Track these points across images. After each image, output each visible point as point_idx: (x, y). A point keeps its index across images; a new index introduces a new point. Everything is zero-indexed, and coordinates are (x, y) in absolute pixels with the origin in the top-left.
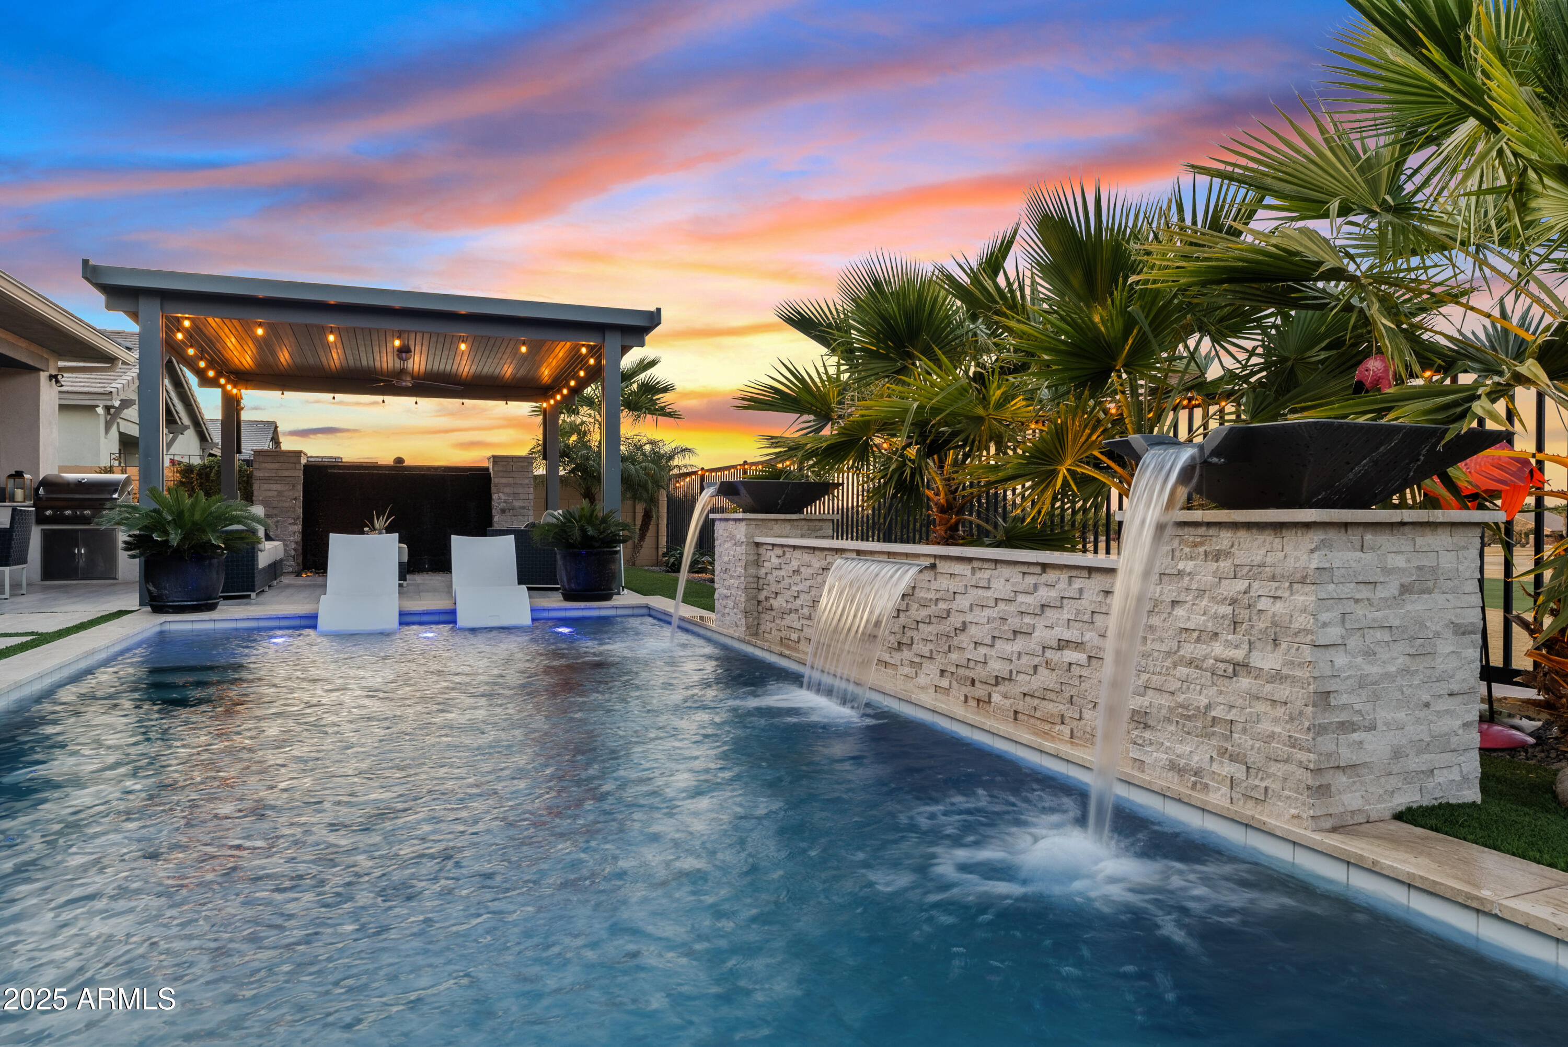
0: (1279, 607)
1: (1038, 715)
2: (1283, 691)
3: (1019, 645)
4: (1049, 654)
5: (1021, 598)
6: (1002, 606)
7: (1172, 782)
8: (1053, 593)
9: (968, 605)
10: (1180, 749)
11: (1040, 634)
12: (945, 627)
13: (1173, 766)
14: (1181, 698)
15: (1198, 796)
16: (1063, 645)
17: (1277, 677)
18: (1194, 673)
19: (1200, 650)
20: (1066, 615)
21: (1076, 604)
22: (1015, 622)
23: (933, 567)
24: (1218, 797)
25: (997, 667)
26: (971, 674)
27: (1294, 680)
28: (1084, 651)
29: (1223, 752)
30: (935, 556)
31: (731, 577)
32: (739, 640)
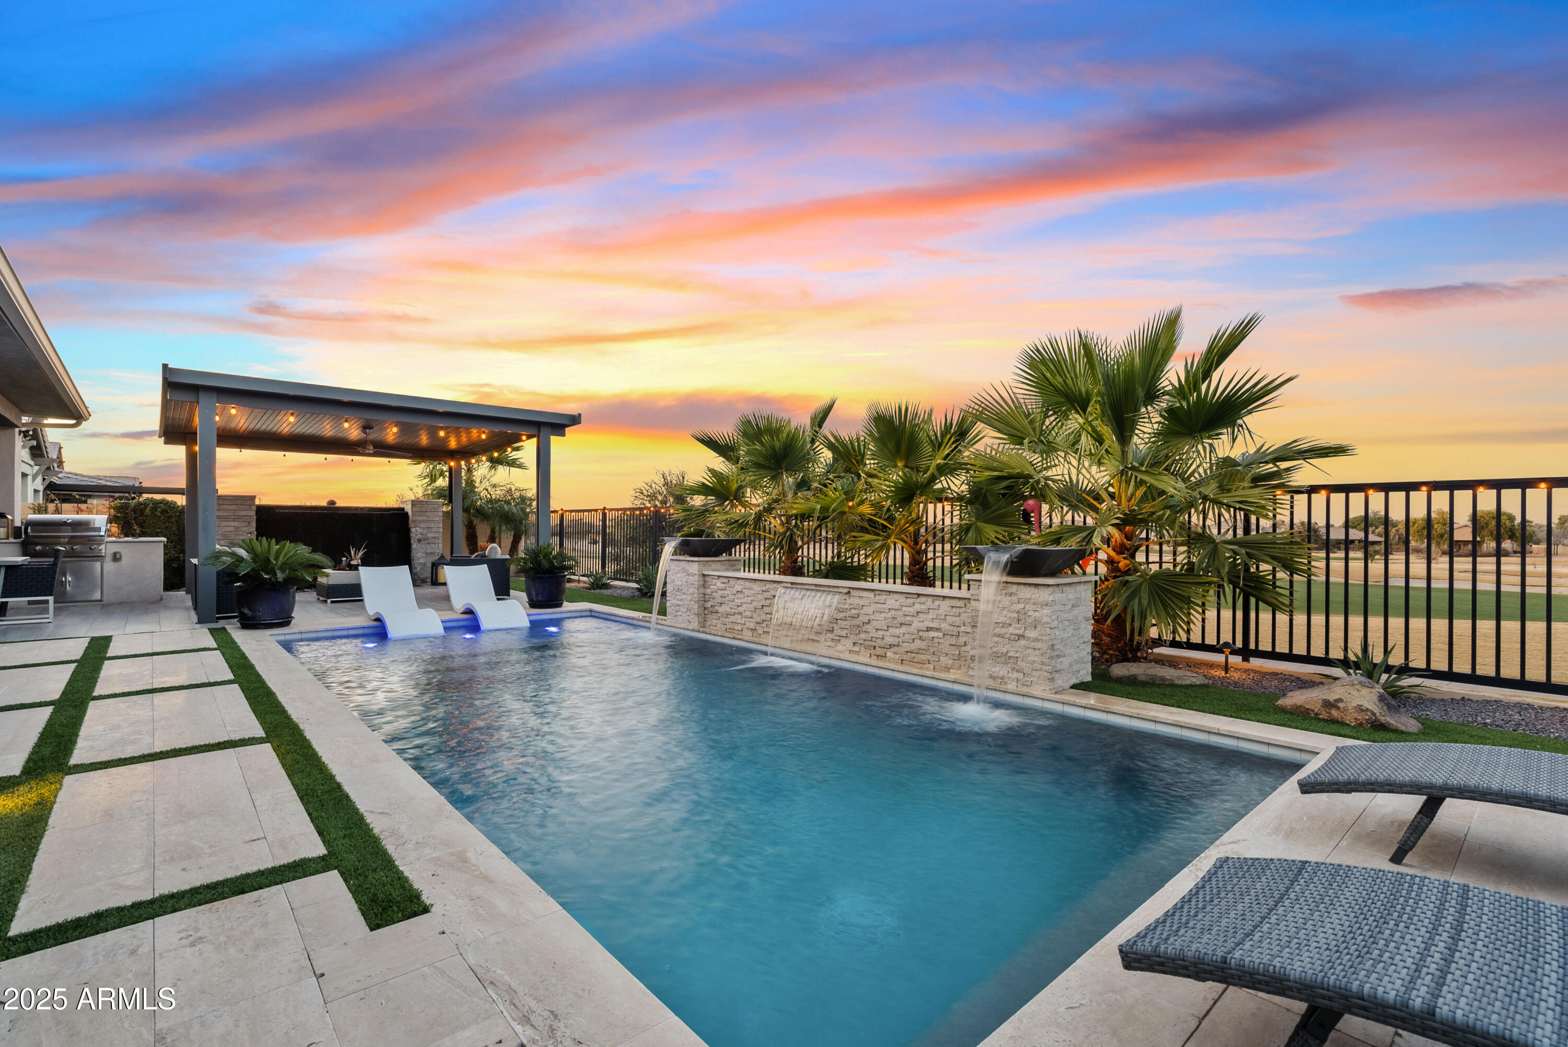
0: (1036, 614)
1: (915, 660)
2: (1039, 645)
3: (904, 629)
4: (921, 633)
5: (904, 609)
6: (893, 612)
7: (991, 683)
8: (923, 607)
9: (872, 611)
10: (994, 669)
11: (916, 624)
12: (855, 622)
13: (991, 677)
14: (995, 650)
15: (1003, 687)
16: (929, 629)
17: (1037, 640)
18: (1000, 639)
19: (1003, 631)
20: (930, 616)
21: (936, 612)
22: (902, 620)
23: (849, 592)
24: (1011, 686)
25: (890, 640)
26: (874, 644)
27: (1043, 641)
28: (941, 632)
29: (1013, 669)
30: (850, 588)
31: (683, 594)
32: (693, 630)
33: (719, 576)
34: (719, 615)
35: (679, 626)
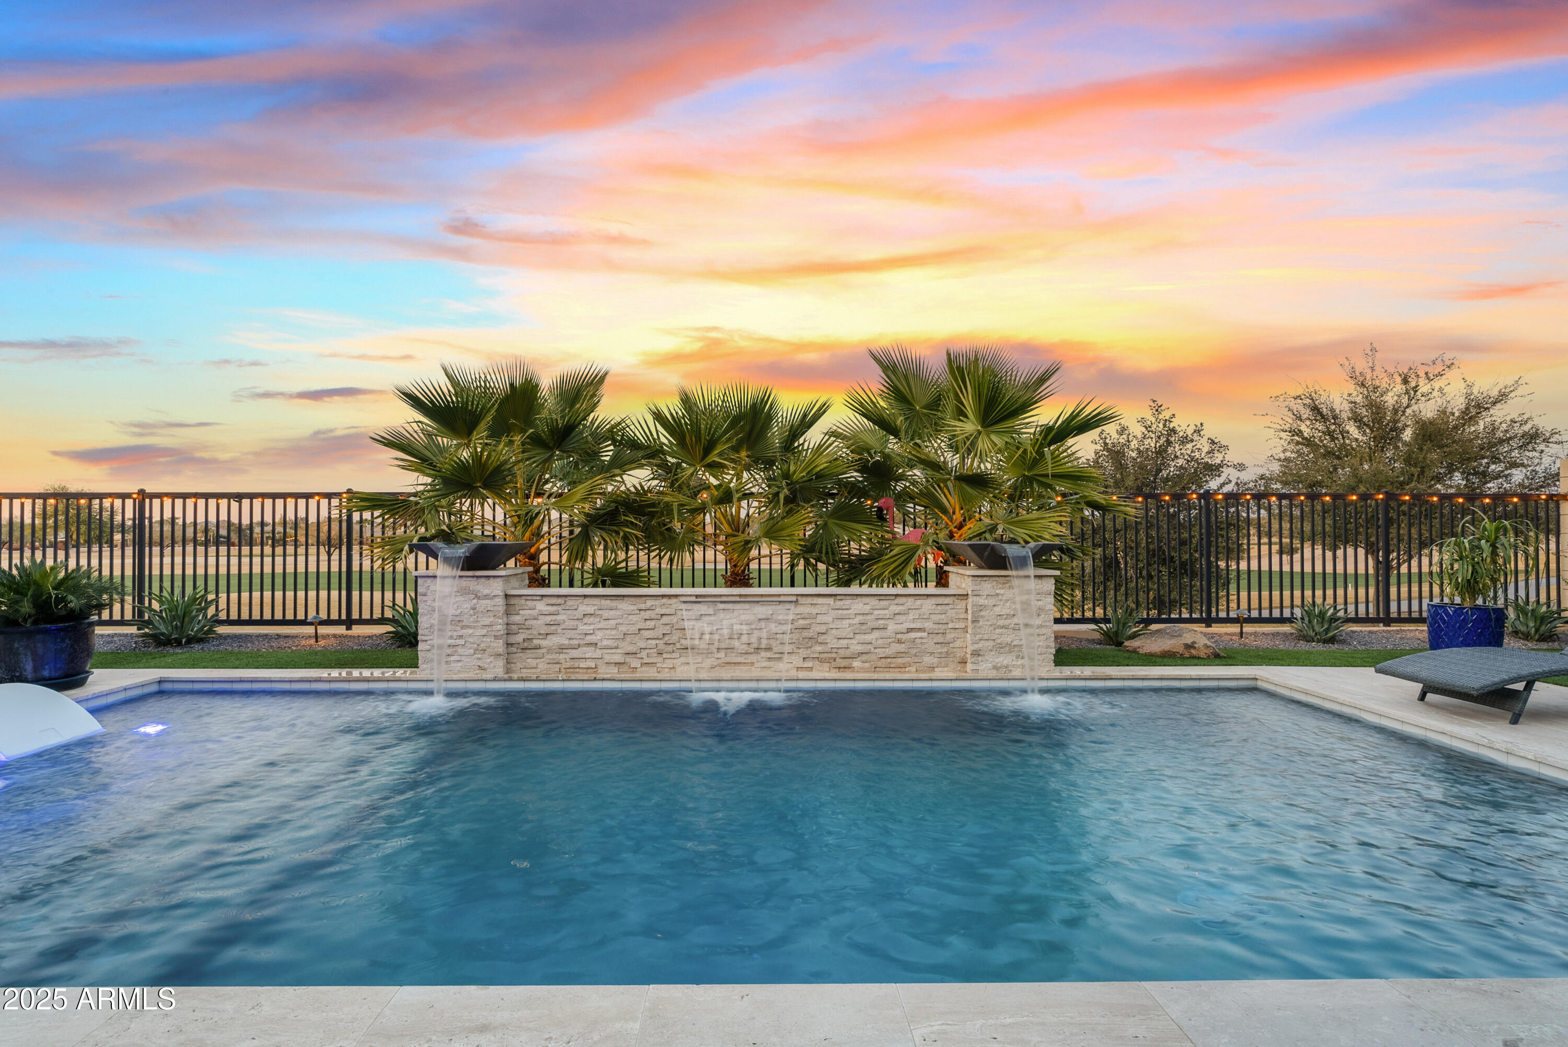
0: (1040, 603)
1: (893, 666)
2: (1044, 631)
3: (876, 634)
4: (899, 636)
5: (876, 612)
6: (861, 617)
7: (993, 674)
8: (901, 608)
9: (831, 619)
10: (997, 660)
11: (892, 627)
12: (806, 634)
13: (995, 668)
14: (999, 641)
15: (1010, 675)
16: (910, 630)
17: (1041, 626)
18: (1004, 631)
19: (1007, 622)
20: (911, 617)
21: (917, 611)
22: (872, 624)
23: (797, 601)
24: (1017, 673)
25: (856, 648)
26: (834, 655)
27: (1046, 626)
28: (924, 631)
29: (1018, 657)
30: (797, 595)
31: (463, 627)
32: (495, 680)
33: (542, 596)
34: (544, 651)
35: (455, 677)
